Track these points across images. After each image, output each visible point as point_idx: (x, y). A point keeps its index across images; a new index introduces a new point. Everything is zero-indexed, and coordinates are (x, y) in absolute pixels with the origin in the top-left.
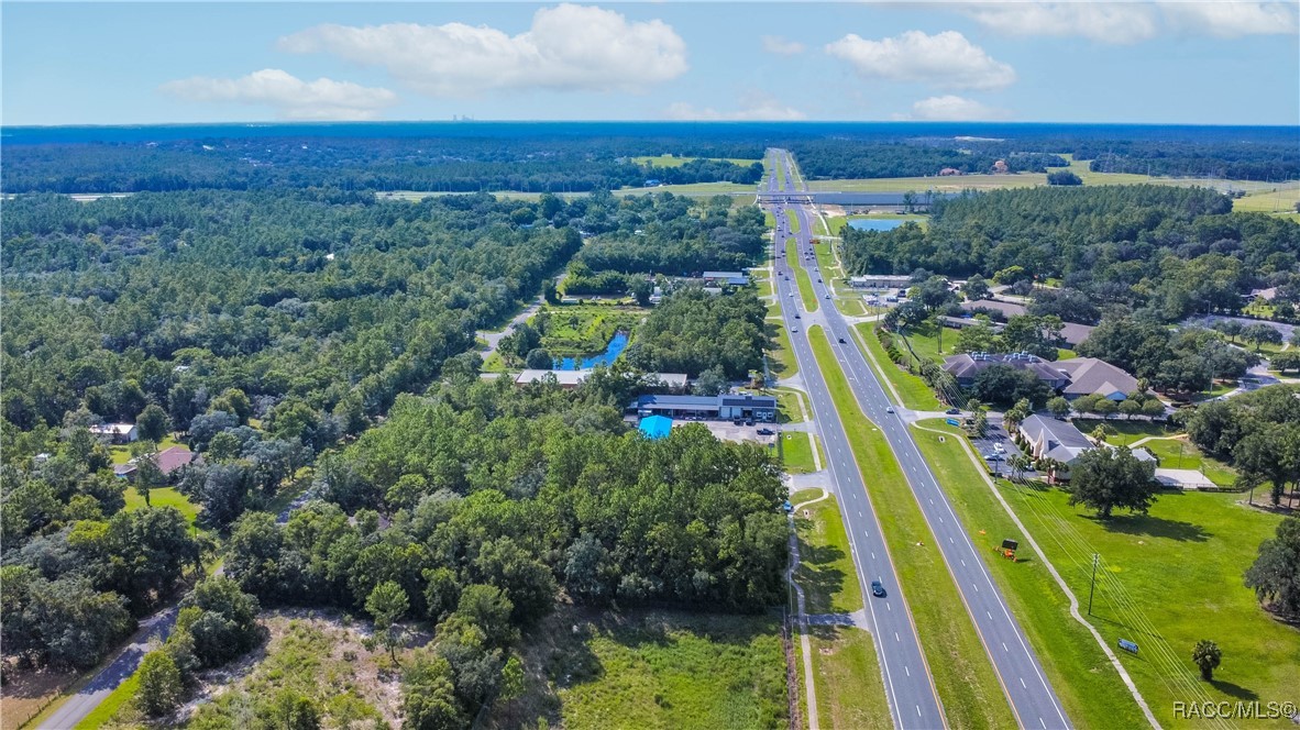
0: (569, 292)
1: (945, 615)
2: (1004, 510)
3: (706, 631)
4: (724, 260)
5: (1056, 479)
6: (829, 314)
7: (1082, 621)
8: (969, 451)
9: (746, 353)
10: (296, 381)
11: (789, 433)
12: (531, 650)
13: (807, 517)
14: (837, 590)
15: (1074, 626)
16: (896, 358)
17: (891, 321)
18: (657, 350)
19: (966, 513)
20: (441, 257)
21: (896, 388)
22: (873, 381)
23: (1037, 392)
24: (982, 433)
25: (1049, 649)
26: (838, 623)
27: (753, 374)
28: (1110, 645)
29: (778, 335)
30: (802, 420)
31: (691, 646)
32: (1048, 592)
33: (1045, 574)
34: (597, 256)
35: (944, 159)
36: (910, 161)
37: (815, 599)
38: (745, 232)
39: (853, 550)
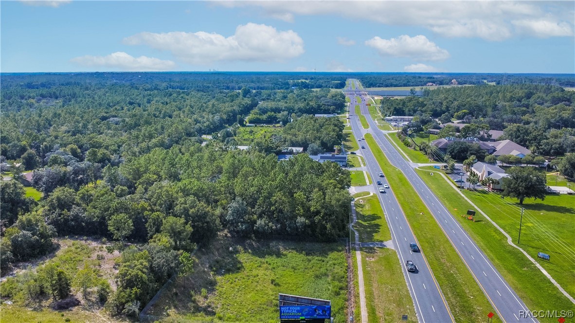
0: (251, 122)
1: (437, 244)
2: (466, 201)
3: (303, 250)
4: (325, 110)
5: (492, 189)
6: (374, 129)
7: (515, 246)
8: (446, 178)
9: (333, 138)
10: (105, 144)
11: (353, 171)
12: (203, 258)
13: (361, 203)
14: (376, 232)
15: (511, 249)
16: (407, 145)
17: (405, 131)
18: (289, 137)
19: (446, 202)
20: (191, 106)
21: (408, 156)
22: (396, 152)
23: (479, 153)
24: (452, 171)
25: (498, 259)
26: (377, 246)
27: (336, 147)
28: (532, 257)
29: (349, 137)
30: (360, 166)
31: (293, 257)
32: (494, 234)
33: (491, 226)
34: (265, 108)
35: (428, 80)
36: (413, 80)
37: (365, 236)
38: (335, 100)
39: (386, 215)
